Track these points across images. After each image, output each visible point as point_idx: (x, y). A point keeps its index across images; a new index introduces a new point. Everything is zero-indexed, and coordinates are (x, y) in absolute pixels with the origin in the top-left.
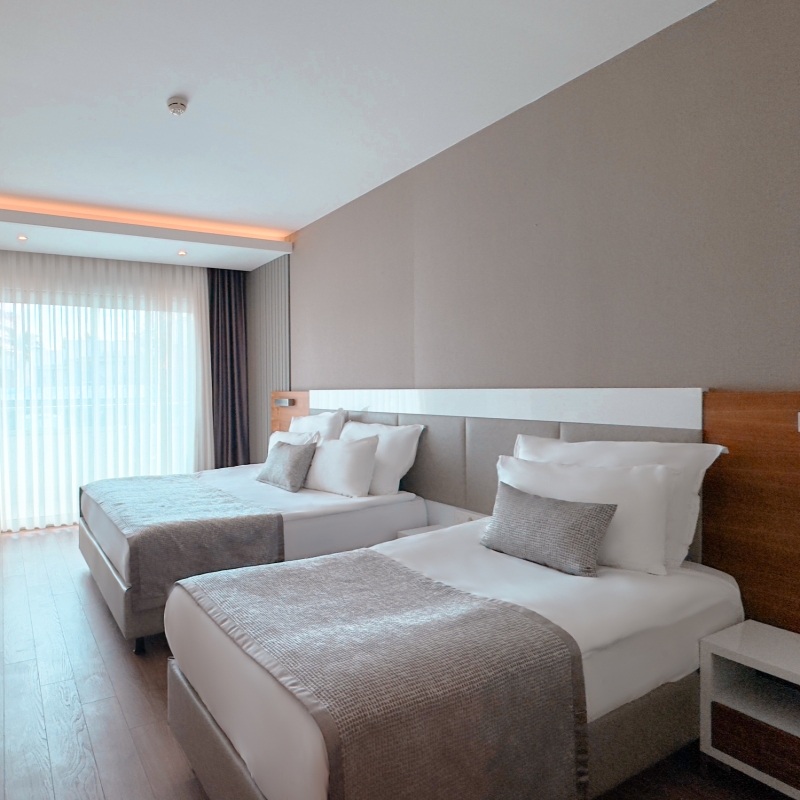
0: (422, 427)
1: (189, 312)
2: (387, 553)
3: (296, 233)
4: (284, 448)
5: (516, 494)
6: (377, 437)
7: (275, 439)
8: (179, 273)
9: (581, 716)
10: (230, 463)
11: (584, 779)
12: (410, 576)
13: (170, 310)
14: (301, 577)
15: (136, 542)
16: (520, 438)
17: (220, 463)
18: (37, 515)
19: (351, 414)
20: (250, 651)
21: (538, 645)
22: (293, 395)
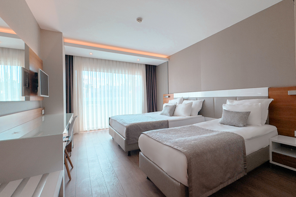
0: (203, 100)
1: (140, 75)
2: (196, 125)
3: (170, 56)
4: (168, 106)
5: (227, 111)
6: (192, 102)
7: (165, 105)
8: (137, 65)
9: (245, 154)
10: (152, 111)
11: (246, 167)
12: (203, 129)
13: (135, 75)
14: (175, 130)
15: (128, 127)
16: (228, 100)
17: (149, 111)
18: (95, 126)
19: (185, 98)
20: (165, 143)
21: (235, 138)
22: (169, 95)
